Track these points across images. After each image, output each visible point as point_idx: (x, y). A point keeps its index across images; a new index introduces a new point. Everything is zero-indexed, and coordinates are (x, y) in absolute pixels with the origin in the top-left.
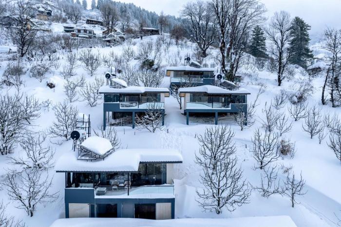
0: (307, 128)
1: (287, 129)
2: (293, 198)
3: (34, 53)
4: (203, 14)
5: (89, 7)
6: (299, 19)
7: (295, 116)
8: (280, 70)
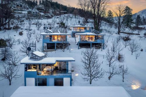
0: (130, 49)
1: (122, 50)
2: (123, 76)
3: (14, 21)
4: (86, 4)
5: (38, 4)
6: (128, 7)
7: (125, 45)
8: (119, 27)
